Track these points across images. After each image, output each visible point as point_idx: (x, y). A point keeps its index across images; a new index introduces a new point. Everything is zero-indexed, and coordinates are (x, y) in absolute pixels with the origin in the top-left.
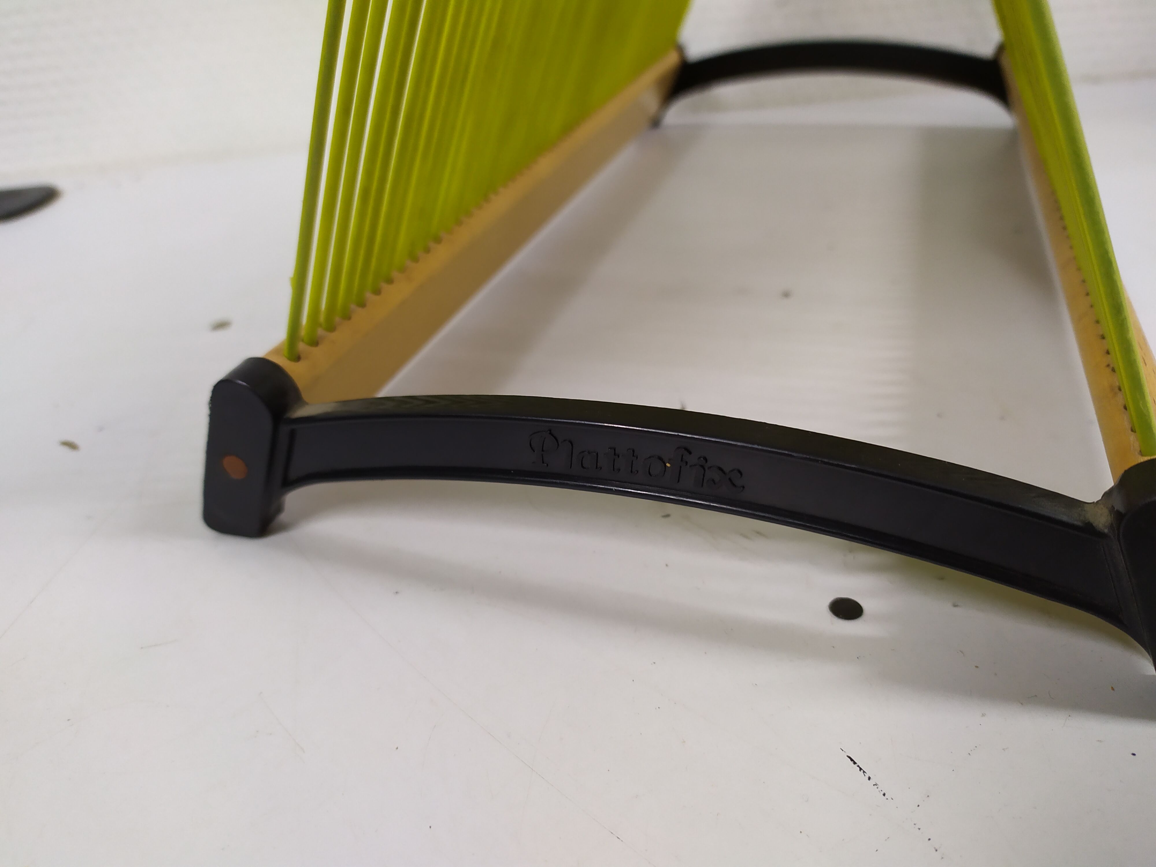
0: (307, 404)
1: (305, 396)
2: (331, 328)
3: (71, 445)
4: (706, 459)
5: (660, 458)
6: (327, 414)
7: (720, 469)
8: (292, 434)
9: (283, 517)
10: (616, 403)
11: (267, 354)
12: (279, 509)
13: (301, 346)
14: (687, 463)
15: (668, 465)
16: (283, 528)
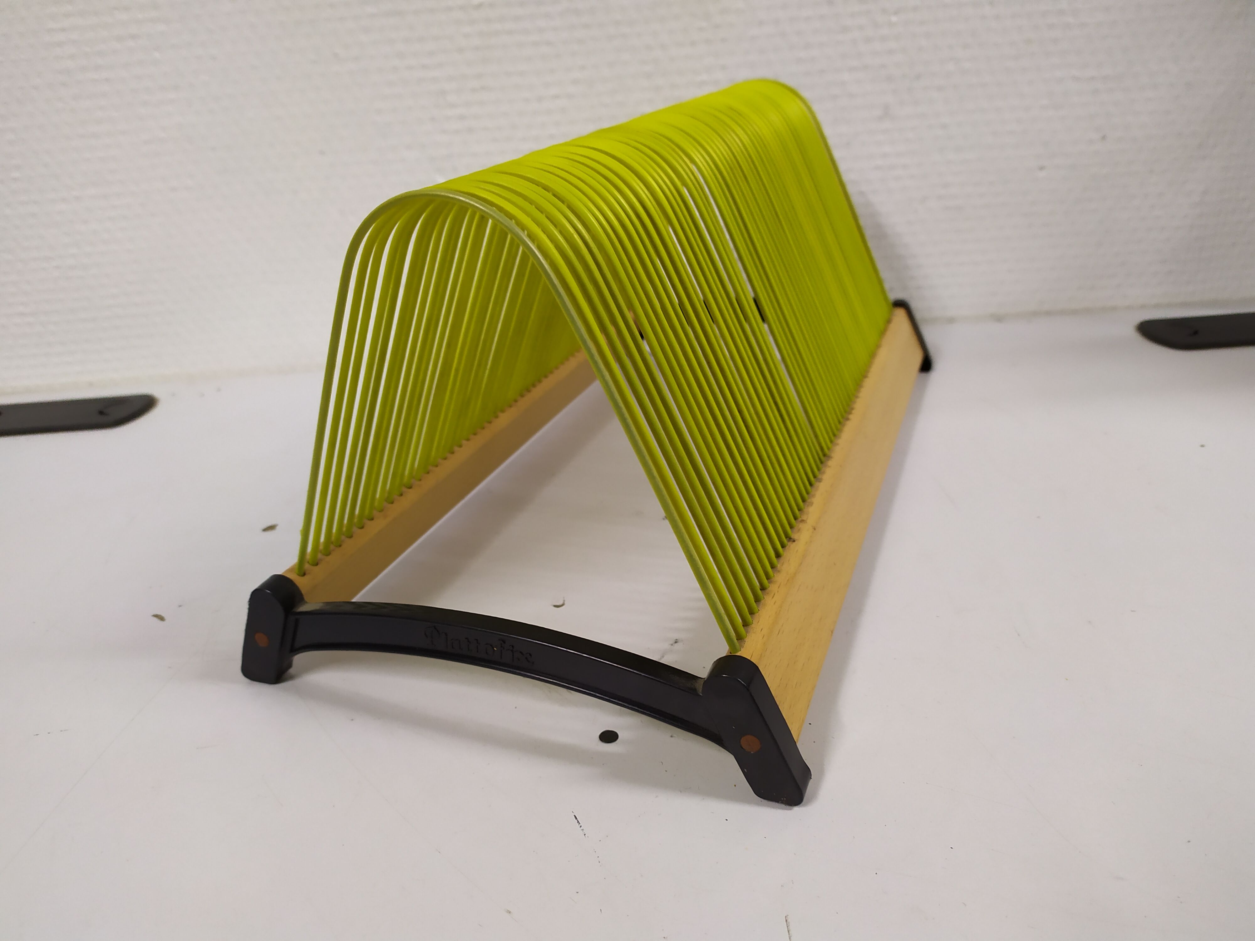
0: (307, 602)
1: (306, 598)
2: (328, 554)
3: (161, 618)
4: (513, 646)
5: (491, 646)
6: (316, 610)
7: (521, 652)
8: (297, 622)
9: (292, 671)
10: (487, 616)
11: (283, 573)
12: (290, 666)
13: (307, 566)
14: (504, 648)
15: (495, 649)
16: (291, 678)
